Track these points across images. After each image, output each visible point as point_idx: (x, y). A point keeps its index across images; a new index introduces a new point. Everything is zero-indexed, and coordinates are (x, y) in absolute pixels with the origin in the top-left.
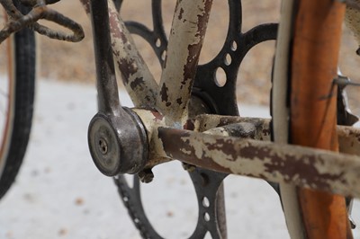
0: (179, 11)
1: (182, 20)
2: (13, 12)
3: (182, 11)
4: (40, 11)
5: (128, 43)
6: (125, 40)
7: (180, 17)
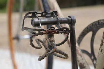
0: (101, 50)
1: (102, 53)
2: (47, 49)
3: (102, 50)
4: (55, 50)
5: (82, 58)
6: (81, 57)
7: (101, 52)
